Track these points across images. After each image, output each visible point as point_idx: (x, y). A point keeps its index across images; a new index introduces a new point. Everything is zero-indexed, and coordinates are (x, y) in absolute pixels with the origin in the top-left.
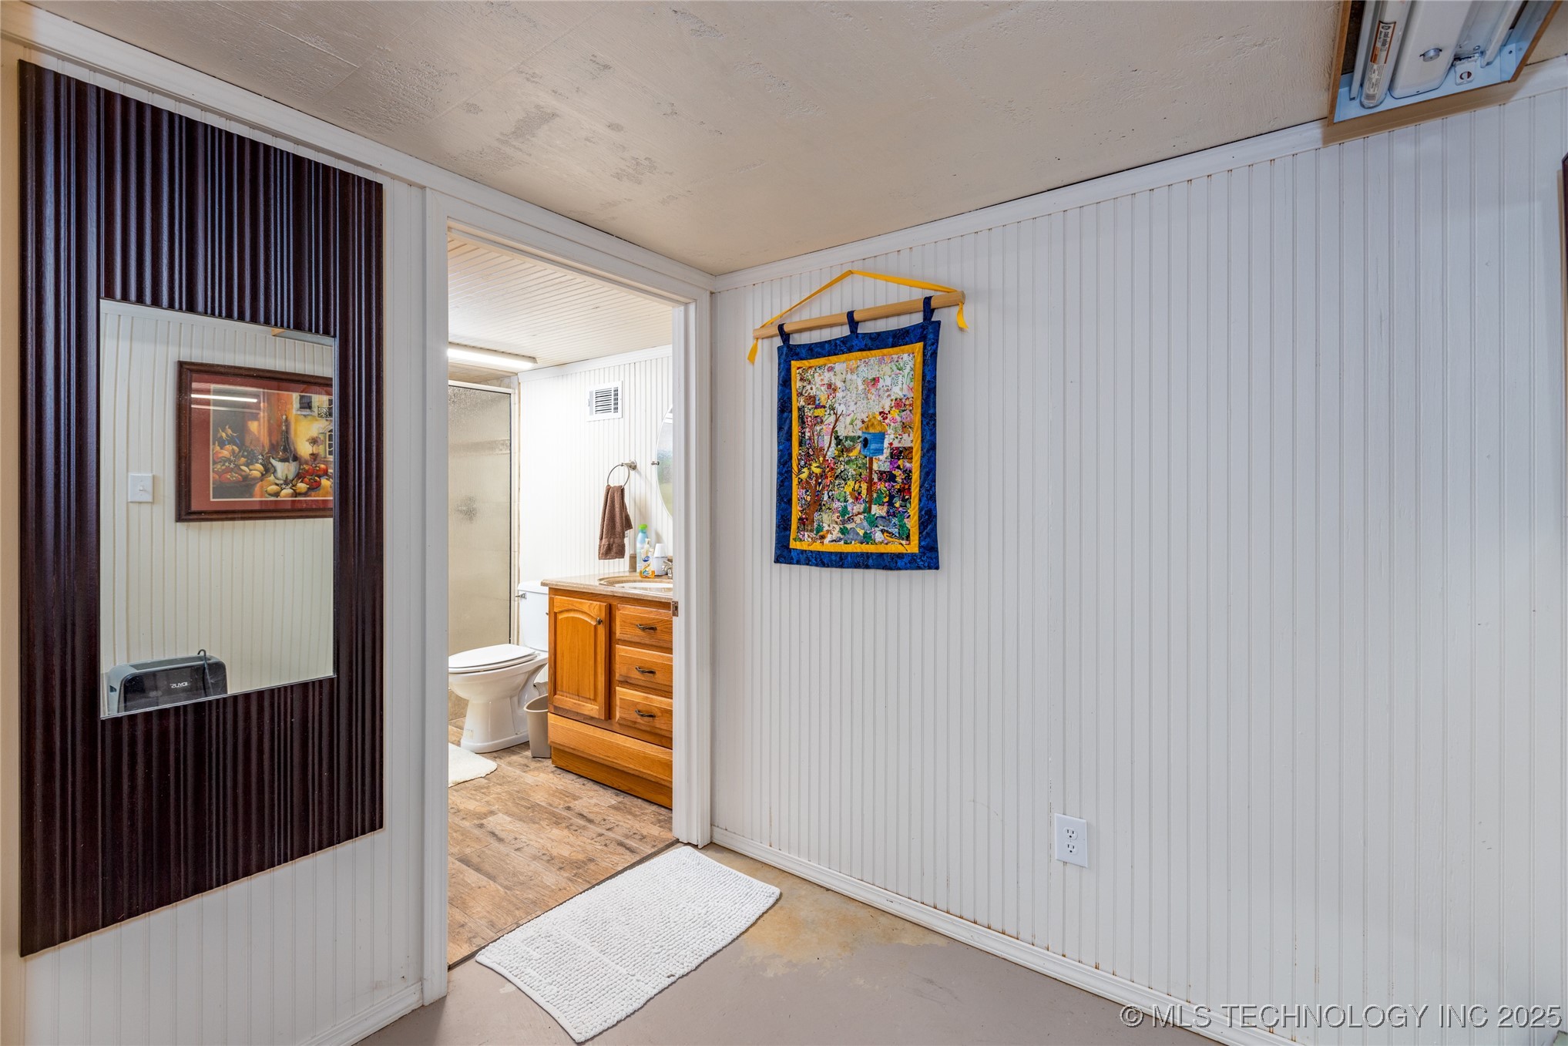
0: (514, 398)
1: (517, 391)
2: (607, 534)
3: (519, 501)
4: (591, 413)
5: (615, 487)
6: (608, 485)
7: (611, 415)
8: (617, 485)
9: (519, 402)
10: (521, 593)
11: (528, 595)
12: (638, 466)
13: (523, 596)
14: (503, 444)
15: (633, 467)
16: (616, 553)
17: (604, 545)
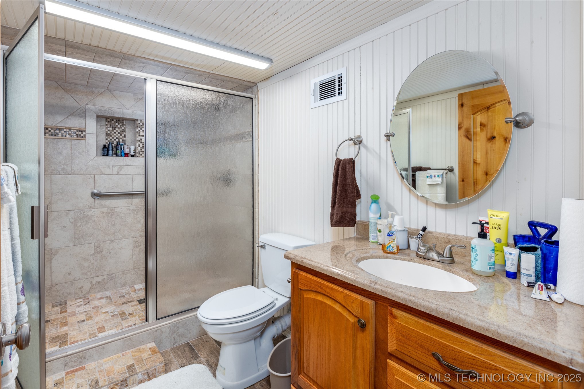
0: (255, 102)
1: (257, 96)
2: (340, 202)
3: (258, 174)
4: (315, 101)
5: (345, 160)
6: (338, 159)
7: (337, 98)
8: (347, 158)
9: (259, 104)
10: (261, 244)
11: (266, 247)
12: (364, 141)
13: (263, 247)
14: (248, 135)
15: (358, 142)
16: (349, 222)
17: (337, 214)
